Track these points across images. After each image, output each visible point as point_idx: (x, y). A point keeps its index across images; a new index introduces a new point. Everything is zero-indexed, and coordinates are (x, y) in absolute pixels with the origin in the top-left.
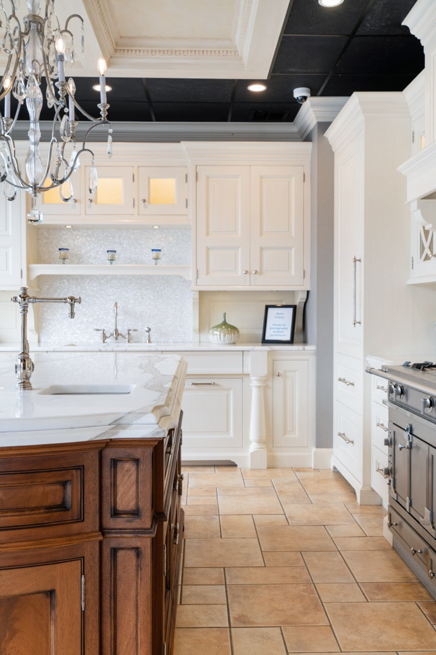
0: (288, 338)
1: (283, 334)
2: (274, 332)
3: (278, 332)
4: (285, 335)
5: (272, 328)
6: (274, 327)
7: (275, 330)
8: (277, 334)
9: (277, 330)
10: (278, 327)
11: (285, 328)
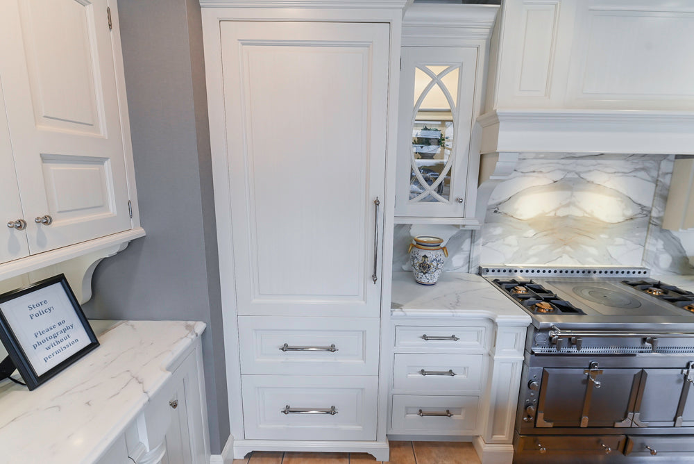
0: (85, 341)
1: (70, 340)
2: (48, 348)
3: (58, 343)
4: (76, 341)
5: (39, 343)
6: (40, 338)
7: (47, 344)
8: (57, 347)
9: (53, 340)
10: (51, 333)
11: (68, 328)
